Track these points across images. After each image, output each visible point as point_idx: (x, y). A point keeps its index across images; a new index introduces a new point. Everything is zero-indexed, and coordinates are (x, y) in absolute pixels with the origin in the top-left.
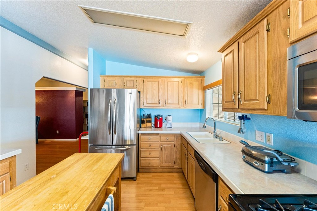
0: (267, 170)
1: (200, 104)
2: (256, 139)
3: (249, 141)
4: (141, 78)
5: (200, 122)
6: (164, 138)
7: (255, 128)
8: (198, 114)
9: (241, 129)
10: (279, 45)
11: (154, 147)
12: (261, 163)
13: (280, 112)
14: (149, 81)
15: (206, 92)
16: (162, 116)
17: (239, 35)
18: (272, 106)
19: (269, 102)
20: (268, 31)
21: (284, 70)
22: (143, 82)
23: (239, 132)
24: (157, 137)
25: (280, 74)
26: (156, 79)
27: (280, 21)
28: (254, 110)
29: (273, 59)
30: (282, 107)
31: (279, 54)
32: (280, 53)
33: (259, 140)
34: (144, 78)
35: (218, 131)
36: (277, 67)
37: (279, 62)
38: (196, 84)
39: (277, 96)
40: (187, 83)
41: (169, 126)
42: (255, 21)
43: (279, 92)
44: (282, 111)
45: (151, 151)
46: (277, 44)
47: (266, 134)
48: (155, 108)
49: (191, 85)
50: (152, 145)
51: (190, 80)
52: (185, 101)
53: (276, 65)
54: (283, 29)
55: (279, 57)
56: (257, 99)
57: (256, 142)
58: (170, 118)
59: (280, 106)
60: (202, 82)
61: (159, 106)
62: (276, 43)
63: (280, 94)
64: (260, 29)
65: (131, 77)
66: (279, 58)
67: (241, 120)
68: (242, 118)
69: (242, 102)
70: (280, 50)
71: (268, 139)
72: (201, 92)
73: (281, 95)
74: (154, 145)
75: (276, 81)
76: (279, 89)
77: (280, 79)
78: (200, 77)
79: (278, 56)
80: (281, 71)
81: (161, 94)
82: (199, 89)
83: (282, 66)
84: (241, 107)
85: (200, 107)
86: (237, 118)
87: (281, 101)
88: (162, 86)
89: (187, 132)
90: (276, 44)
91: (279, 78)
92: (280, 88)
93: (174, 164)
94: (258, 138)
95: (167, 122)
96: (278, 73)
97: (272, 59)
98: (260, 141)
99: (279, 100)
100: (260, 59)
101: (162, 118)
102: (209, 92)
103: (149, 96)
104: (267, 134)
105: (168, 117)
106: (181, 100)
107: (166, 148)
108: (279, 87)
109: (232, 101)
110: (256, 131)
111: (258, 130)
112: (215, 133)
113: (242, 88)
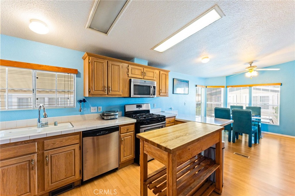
2: (91, 112)
9: (81, 108)
10: (125, 75)
27: (125, 68)
28: (116, 95)
32: (125, 78)
44: (126, 95)
53: (124, 81)
54: (126, 71)
56: (118, 91)
67: (81, 102)
77: (125, 86)
92: (125, 89)
94: (93, 110)
96: (125, 83)
98: (94, 112)
104: (99, 107)
109: (102, 91)
110: (91, 107)
111: (92, 106)
112: (41, 123)
113: (110, 85)
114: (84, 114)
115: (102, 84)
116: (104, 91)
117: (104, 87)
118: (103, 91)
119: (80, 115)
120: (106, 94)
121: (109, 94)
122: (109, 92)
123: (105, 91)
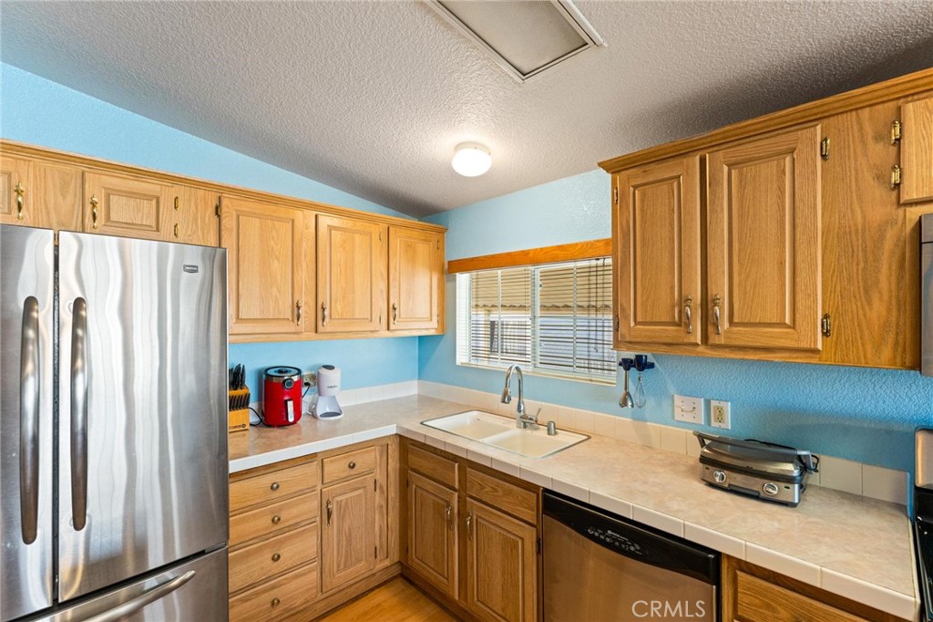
0: (797, 500)
1: (432, 319)
2: (676, 418)
3: (649, 423)
4: (201, 193)
5: (420, 379)
6: (335, 468)
7: (672, 389)
9: (628, 394)
10: (860, 199)
11: (295, 517)
12: (783, 485)
13: (865, 357)
14: (247, 213)
15: (453, 281)
16: (300, 371)
17: (709, 140)
18: (836, 344)
19: (826, 334)
20: (824, 157)
21: (877, 260)
22: (217, 213)
23: (624, 404)
24: (313, 467)
25: (864, 269)
26: (282, 211)
27: (864, 143)
28: (767, 349)
29: (839, 228)
30: (869, 347)
31: (859, 220)
32: (864, 218)
33: (688, 418)
34: (219, 199)
35: (530, 406)
36: (853, 251)
37: (860, 241)
38: (423, 250)
39: (853, 318)
40: (397, 242)
41: (329, 410)
42: (781, 120)
43: (861, 311)
44: (869, 356)
45: (281, 542)
46: (854, 196)
47: (708, 403)
48: (275, 337)
49: (408, 248)
50: (284, 516)
51: (408, 232)
52: (391, 310)
53: (852, 246)
54: (875, 164)
55: (860, 227)
56: (785, 324)
57: (678, 427)
59: (863, 345)
60: (440, 247)
61: (299, 329)
62: (851, 192)
63: (865, 315)
64: (800, 146)
66: (860, 230)
67: (627, 369)
68: (634, 364)
69: (723, 326)
70: (862, 212)
71: (715, 414)
73: (865, 318)
74: (295, 511)
75: (849, 281)
76: (859, 304)
77: (865, 281)
78: (433, 229)
79: (856, 225)
80: (866, 262)
81: (304, 276)
82: (431, 269)
83: (869, 249)
84: (718, 341)
85: (430, 328)
86: (617, 364)
87: (866, 332)
89: (422, 423)
90: (849, 194)
91: (860, 277)
92: (865, 303)
93: (376, 557)
94: (684, 413)
95: (319, 392)
96: (858, 264)
97: (837, 229)
98: (691, 421)
99: (861, 330)
100: (798, 221)
101: (299, 382)
102: (463, 281)
104: (714, 403)
105: (324, 372)
106: (381, 305)
107: (346, 503)
108: (860, 297)
109: (673, 324)
110: (677, 398)
111: (682, 393)
112: (522, 414)
113: (720, 288)
114: (646, 421)
115: (673, 287)
116: (683, 322)
117: (684, 301)
118: (679, 325)
119: (629, 420)
120: (692, 340)
121: (713, 339)
122: (710, 329)
123: (687, 325)
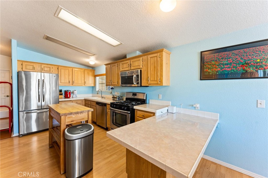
0: (117, 100)
1: (93, 84)
4: (56, 66)
5: (92, 93)
7: (115, 91)
8: (91, 89)
9: (111, 92)
14: (62, 69)
15: (96, 78)
16: (70, 91)
19: (117, 83)
20: (117, 66)
22: (58, 69)
23: (111, 94)
26: (67, 68)
28: (115, 85)
34: (58, 67)
38: (91, 73)
40: (86, 72)
41: (75, 96)
48: (66, 85)
49: (88, 73)
51: (88, 71)
52: (85, 82)
56: (115, 82)
58: (75, 92)
60: (94, 73)
61: (70, 84)
65: (47, 64)
68: (112, 88)
69: (112, 83)
71: (118, 93)
72: (93, 78)
78: (93, 70)
81: (71, 77)
82: (92, 76)
84: (112, 84)
85: (93, 85)
86: (110, 89)
88: (71, 73)
94: (116, 94)
95: (74, 94)
101: (70, 92)
102: (97, 78)
103: (63, 78)
106: (83, 82)
113: (112, 79)
115: (109, 79)
120: (110, 84)
